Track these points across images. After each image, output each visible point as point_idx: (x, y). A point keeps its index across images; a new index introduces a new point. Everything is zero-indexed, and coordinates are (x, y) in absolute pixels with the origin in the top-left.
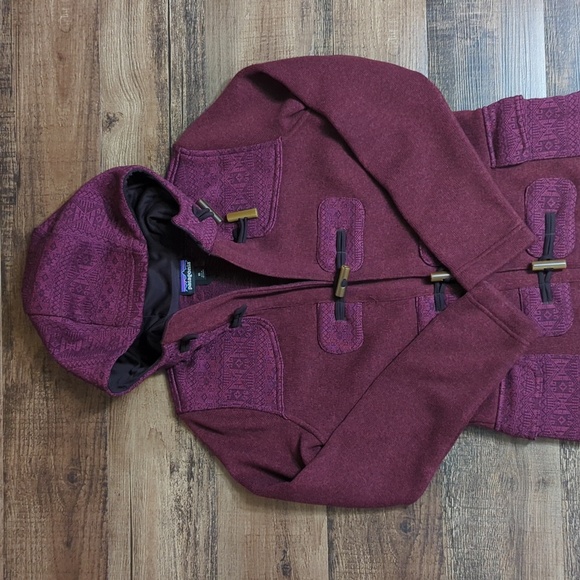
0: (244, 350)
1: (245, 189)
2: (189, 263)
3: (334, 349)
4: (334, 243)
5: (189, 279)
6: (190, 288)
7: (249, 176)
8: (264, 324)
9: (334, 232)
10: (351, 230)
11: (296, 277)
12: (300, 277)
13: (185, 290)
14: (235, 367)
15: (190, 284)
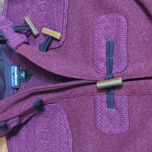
0: (47, 127)
1: (46, 16)
2: (16, 68)
3: (106, 131)
4: (104, 50)
5: (16, 78)
6: (16, 84)
7: (49, 6)
8: (59, 109)
9: (104, 42)
10: (117, 39)
11: (75, 77)
12: (78, 77)
13: (13, 85)
14: (42, 138)
15: (16, 82)
